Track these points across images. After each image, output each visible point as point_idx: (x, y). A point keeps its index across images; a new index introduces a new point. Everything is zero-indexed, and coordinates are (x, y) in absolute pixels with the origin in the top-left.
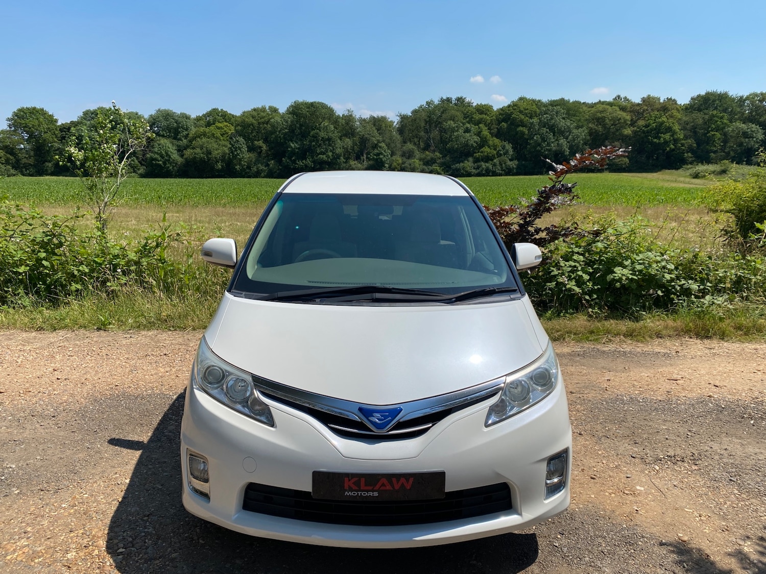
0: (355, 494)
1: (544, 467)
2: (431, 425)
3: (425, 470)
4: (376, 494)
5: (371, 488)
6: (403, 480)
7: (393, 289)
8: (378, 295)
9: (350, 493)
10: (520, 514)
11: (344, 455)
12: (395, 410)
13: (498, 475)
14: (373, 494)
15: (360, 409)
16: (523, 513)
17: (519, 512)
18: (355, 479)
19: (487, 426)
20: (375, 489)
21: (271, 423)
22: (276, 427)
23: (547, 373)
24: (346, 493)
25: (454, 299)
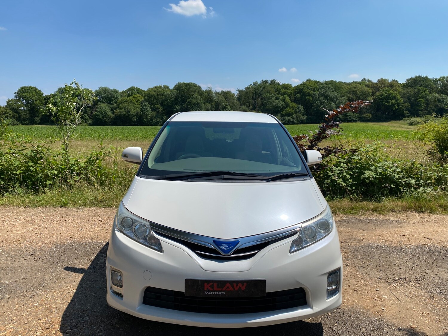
0: (211, 293)
1: (326, 278)
2: (257, 251)
3: (254, 279)
4: (224, 293)
5: (220, 289)
6: (240, 285)
7: (234, 173)
8: (225, 176)
9: (208, 292)
10: (312, 308)
11: (204, 269)
12: (235, 242)
13: (298, 283)
14: (222, 293)
15: (214, 242)
16: (313, 307)
17: (311, 306)
18: (211, 284)
19: (291, 253)
20: (223, 290)
21: (161, 250)
22: (163, 252)
23: (327, 222)
24: (206, 292)
25: (270, 179)
